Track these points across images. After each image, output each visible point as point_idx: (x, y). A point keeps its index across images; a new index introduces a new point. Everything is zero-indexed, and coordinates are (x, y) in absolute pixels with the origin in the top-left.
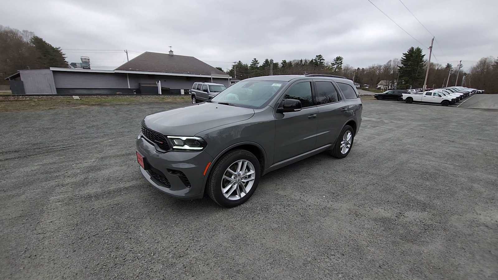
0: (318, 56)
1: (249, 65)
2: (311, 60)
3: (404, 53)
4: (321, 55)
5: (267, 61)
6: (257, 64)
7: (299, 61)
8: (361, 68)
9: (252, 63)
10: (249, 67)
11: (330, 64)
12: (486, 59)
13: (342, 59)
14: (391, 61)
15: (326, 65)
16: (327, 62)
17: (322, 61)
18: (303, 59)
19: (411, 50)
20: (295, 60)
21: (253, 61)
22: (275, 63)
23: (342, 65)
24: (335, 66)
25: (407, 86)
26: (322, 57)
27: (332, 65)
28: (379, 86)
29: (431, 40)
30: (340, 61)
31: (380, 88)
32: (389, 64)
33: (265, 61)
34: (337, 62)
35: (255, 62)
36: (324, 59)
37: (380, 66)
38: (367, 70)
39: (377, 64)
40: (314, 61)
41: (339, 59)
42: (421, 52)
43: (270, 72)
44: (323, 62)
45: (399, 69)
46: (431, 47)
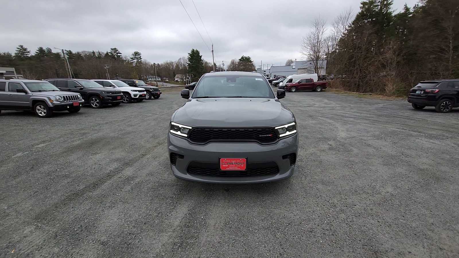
0: (113, 49)
1: (13, 55)
2: (105, 52)
3: (189, 53)
4: (116, 48)
5: (41, 50)
6: (26, 53)
7: (91, 52)
8: (156, 63)
9: (17, 51)
10: (14, 57)
11: (129, 58)
12: (234, 60)
13: (140, 54)
14: (180, 59)
15: (125, 59)
16: (125, 56)
17: (118, 54)
18: (96, 51)
19: (193, 51)
20: (85, 52)
21: (18, 48)
22: (75, 53)
23: (142, 60)
24: (135, 60)
25: (196, 78)
26: (118, 50)
27: (131, 60)
28: (176, 79)
29: (212, 46)
30: (139, 56)
31: (177, 81)
32: (180, 61)
33: (37, 49)
34: (136, 57)
35: (22, 50)
36: (120, 52)
37: (172, 63)
38: (162, 65)
39: (169, 61)
40: (110, 54)
41: (136, 54)
42: (199, 53)
43: (66, 65)
44: (120, 56)
45: (188, 65)
46: (213, 51)
